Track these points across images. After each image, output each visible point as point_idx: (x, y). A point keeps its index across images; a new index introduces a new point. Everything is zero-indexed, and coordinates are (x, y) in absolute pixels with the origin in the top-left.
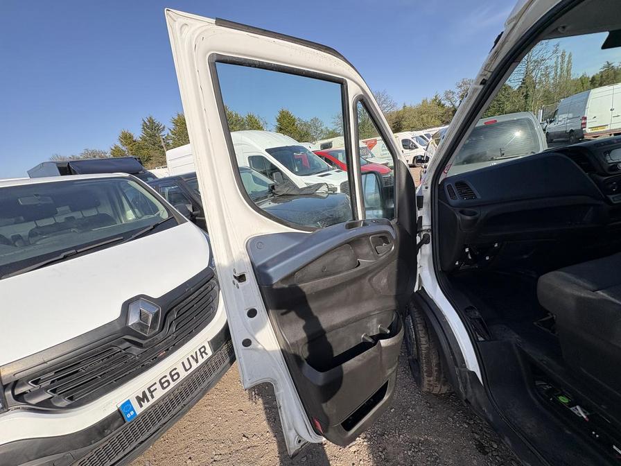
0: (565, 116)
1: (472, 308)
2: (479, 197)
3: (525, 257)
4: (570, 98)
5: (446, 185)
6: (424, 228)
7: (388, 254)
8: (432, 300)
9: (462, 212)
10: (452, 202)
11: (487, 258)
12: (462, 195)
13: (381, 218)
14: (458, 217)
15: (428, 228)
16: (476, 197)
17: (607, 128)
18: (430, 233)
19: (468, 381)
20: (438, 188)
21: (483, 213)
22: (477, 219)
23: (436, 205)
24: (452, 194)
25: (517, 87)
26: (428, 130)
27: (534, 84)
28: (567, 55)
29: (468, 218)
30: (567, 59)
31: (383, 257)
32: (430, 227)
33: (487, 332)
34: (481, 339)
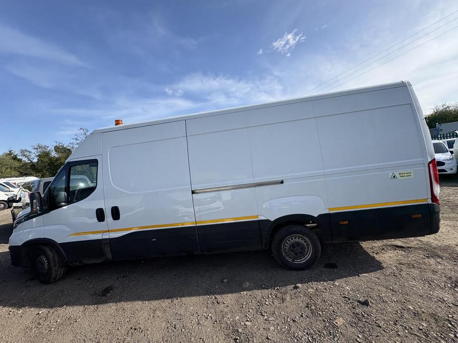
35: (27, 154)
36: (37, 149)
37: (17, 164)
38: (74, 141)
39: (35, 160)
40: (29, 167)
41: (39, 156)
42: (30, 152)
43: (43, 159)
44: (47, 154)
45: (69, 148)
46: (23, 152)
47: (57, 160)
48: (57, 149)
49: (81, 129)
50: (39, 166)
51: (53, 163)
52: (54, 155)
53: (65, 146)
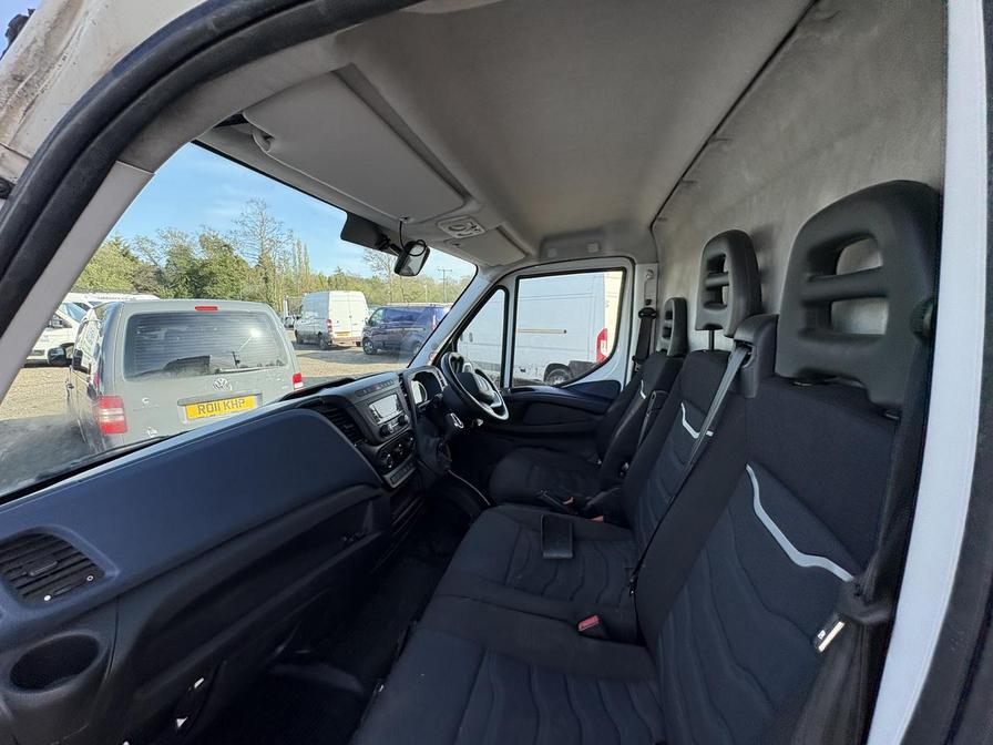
0: (311, 314)
4: (313, 294)
16: (99, 575)
17: (350, 336)
25: (254, 264)
26: (97, 295)
27: (272, 265)
28: (302, 244)
30: (303, 250)
35: (147, 246)
36: (165, 237)
37: (128, 266)
38: (238, 227)
39: (163, 263)
40: (151, 274)
41: (170, 253)
42: (153, 244)
43: (176, 260)
44: (184, 251)
45: (227, 242)
46: (139, 241)
47: (203, 265)
48: (204, 242)
49: (252, 201)
50: (169, 276)
51: (196, 272)
52: (199, 255)
53: (219, 237)
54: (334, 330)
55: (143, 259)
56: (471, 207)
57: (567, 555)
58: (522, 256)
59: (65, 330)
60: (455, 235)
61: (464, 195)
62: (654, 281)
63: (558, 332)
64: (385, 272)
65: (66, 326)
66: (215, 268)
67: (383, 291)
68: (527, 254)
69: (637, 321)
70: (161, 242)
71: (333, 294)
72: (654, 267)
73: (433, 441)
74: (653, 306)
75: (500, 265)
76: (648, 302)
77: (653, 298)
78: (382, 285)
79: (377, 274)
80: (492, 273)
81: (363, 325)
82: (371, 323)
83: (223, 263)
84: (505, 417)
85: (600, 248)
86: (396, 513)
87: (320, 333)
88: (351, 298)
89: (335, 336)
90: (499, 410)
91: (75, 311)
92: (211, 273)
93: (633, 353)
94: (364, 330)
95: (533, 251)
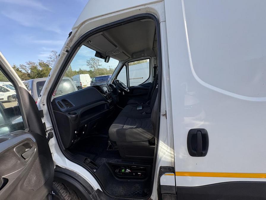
1: (86, 159)
2: (74, 106)
3: (95, 126)
5: (56, 102)
6: (47, 129)
7: (33, 156)
8: (65, 169)
9: (69, 114)
10: (62, 110)
11: (83, 133)
12: (67, 105)
13: (9, 133)
14: (69, 116)
15: (50, 128)
16: (73, 106)
17: (87, 86)
18: (53, 131)
19: (97, 196)
20: (52, 104)
21: (79, 112)
22: (78, 116)
23: (53, 114)
24: (61, 106)
29: (74, 116)
31: (29, 160)
32: (52, 127)
33: (96, 165)
34: (95, 171)
36: (29, 64)
37: (19, 74)
38: (50, 59)
39: (29, 72)
40: (27, 75)
41: (31, 69)
42: (25, 66)
43: (33, 71)
44: (35, 68)
45: (47, 64)
46: (21, 66)
47: (41, 71)
48: (40, 64)
49: (52, 51)
50: (32, 75)
51: (40, 73)
52: (40, 68)
53: (45, 63)
54: (83, 85)
55: (23, 71)
56: (117, 48)
57: (141, 108)
58: (128, 58)
59: (8, 92)
60: (115, 54)
61: (116, 46)
62: (156, 60)
63: (141, 78)
64: (93, 68)
65: (8, 91)
66: (45, 72)
67: (93, 73)
68: (129, 57)
69: (153, 69)
70: (27, 66)
71: (81, 75)
72: (155, 57)
73: (115, 96)
74: (156, 66)
75: (124, 60)
76: (155, 65)
77: (156, 64)
78: (93, 72)
79: (91, 69)
80: (123, 62)
81: (90, 83)
82: (92, 82)
83: (47, 70)
84: (129, 91)
85: (144, 54)
86: (110, 107)
87: (79, 86)
88: (86, 76)
89: (83, 86)
90: (128, 90)
91: (9, 87)
92: (44, 73)
93: (153, 76)
94: (91, 84)
95: (130, 57)
